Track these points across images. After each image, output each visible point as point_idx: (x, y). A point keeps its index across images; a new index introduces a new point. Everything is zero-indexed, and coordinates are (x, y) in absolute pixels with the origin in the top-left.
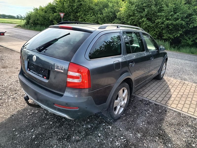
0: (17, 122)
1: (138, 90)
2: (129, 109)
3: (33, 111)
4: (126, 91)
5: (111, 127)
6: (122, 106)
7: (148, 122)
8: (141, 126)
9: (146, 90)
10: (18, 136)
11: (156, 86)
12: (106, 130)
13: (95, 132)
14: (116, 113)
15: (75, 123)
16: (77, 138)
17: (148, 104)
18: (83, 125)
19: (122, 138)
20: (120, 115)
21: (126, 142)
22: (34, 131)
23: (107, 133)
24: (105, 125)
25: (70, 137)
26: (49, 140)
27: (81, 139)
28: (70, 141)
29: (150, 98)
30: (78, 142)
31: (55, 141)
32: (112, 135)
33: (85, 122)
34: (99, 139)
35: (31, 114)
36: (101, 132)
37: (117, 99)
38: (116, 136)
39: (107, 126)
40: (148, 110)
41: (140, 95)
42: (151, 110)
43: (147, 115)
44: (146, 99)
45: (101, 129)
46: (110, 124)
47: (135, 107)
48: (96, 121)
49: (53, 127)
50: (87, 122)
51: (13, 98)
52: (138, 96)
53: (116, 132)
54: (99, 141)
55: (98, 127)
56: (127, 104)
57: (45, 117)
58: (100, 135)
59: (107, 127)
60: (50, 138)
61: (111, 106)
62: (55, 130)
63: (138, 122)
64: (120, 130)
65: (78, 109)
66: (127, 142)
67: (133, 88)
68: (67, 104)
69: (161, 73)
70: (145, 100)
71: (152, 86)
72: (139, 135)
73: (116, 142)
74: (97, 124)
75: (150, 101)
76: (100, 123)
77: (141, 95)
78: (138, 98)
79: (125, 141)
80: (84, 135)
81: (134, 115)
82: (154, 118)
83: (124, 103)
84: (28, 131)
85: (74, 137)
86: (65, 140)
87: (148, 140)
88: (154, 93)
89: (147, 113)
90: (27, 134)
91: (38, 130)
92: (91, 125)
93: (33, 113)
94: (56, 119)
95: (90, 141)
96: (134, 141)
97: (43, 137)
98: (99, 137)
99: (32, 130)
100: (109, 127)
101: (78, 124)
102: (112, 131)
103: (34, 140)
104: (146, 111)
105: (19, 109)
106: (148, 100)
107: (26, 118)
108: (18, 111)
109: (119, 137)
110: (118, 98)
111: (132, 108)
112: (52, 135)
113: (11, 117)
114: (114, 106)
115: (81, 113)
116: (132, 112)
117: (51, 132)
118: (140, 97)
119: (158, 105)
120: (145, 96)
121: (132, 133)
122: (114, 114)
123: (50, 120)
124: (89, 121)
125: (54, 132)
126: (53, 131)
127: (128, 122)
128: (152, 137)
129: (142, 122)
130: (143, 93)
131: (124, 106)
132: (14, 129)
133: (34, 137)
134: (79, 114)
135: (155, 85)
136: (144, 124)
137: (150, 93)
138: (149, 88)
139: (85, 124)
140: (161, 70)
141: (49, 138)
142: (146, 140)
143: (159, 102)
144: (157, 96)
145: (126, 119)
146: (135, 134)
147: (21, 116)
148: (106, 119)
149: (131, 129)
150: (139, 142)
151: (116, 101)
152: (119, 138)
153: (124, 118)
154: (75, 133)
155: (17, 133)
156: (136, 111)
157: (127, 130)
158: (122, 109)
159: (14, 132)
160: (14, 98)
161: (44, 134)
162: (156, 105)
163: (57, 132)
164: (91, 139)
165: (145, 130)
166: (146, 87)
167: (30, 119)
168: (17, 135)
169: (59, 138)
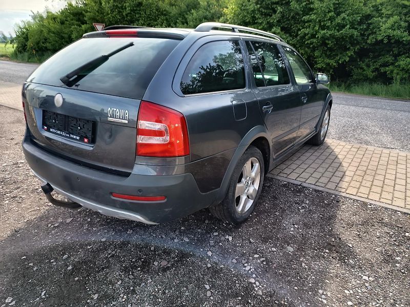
0: (29, 242)
1: (278, 167)
2: (263, 202)
3: (60, 220)
4: (257, 165)
5: (230, 238)
6: (250, 197)
7: (305, 225)
8: (292, 231)
9: (294, 166)
10: (35, 269)
11: (313, 158)
12: (221, 244)
13: (200, 250)
14: (240, 209)
15: (154, 235)
16: (164, 263)
17: (299, 191)
18: (173, 239)
19: (256, 256)
20: (247, 213)
21: (265, 263)
22: (69, 257)
23: (225, 249)
24: (218, 235)
25: (149, 264)
26: (104, 272)
27: (173, 265)
28: (148, 270)
29: (304, 180)
30: (166, 271)
31: (118, 273)
32: (234, 252)
33: (177, 233)
34: (209, 262)
35: (58, 227)
36: (211, 249)
37: (240, 181)
38: (243, 255)
39: (224, 236)
40: (303, 202)
41: (281, 175)
42: (307, 202)
43: (301, 211)
44: (296, 182)
45: (212, 242)
46: (227, 231)
47: (275, 198)
48: (199, 229)
49: (109, 246)
50: (180, 232)
51: (12, 198)
52: (279, 178)
53: (242, 246)
54: (209, 265)
55: (205, 239)
56: (260, 192)
57: (87, 229)
58: (210, 254)
59: (223, 238)
60: (107, 268)
61: (230, 194)
62: (114, 252)
63: (285, 225)
64: (250, 242)
65: (166, 200)
66: (267, 264)
67: (269, 159)
68: (140, 190)
69: (320, 131)
70: (294, 184)
71: (303, 158)
72: (290, 249)
73: (246, 265)
74: (202, 234)
75: (304, 185)
76: (207, 233)
77: (285, 175)
78: (279, 180)
79: (263, 261)
80: (177, 256)
81: (275, 212)
82: (316, 216)
83: (255, 189)
84: (56, 259)
85: (156, 263)
86: (139, 270)
87: (309, 256)
88: (310, 170)
89: (300, 208)
90: (54, 264)
91: (77, 255)
92: (189, 238)
93: (62, 223)
94: (113, 231)
95: (191, 268)
96: (281, 260)
97: (91, 268)
98: (209, 257)
99: (66, 256)
100: (227, 237)
101: (162, 237)
102: (235, 246)
103: (72, 274)
104: (298, 203)
105: (29, 216)
106: (299, 183)
107: (48, 233)
108: (29, 222)
109: (250, 256)
110: (243, 179)
111: (270, 201)
112: (109, 262)
113: (13, 235)
114: (236, 196)
115: (171, 209)
116: (271, 208)
117: (107, 257)
118: (283, 178)
119: (321, 191)
120: (293, 176)
121: (275, 246)
122: (235, 211)
123: (101, 234)
124: (184, 230)
125: (113, 256)
126: (109, 254)
127: (266, 227)
128: (316, 250)
129: (294, 225)
130: (287, 171)
131: (254, 196)
132: (25, 257)
133: (70, 268)
134: (167, 210)
135: (310, 156)
136: (298, 228)
137: (303, 170)
138: (298, 162)
139: (176, 236)
140: (319, 125)
141: (103, 269)
142: (304, 257)
143: (323, 185)
144: (317, 175)
145: (259, 222)
146: (282, 247)
147: (36, 231)
148: (220, 224)
149: (272, 240)
150: (291, 261)
151: (239, 185)
152: (251, 258)
153: (256, 219)
154: (159, 255)
155: (31, 264)
156: (278, 205)
157: (265, 240)
158: (251, 202)
159: (25, 262)
160: (14, 197)
161: (90, 261)
162: (316, 191)
163: (119, 257)
164: (193, 263)
165: (300, 239)
166: (291, 160)
167: (56, 236)
168: (33, 267)
169: (126, 268)
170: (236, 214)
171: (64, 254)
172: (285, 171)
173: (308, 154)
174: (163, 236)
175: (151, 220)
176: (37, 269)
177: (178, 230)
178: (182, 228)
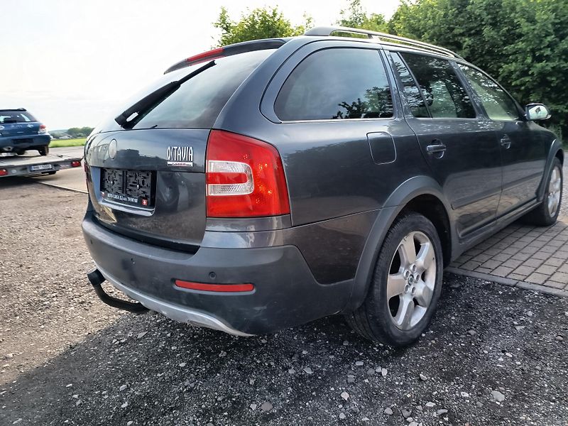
0: (82, 364)
1: (475, 259)
2: (448, 313)
3: (130, 334)
4: (427, 247)
5: (384, 372)
6: (419, 301)
7: (527, 352)
8: (502, 363)
9: (502, 257)
10: (78, 403)
11: (538, 244)
12: (366, 381)
13: (329, 389)
14: (400, 320)
15: (258, 362)
16: (266, 407)
17: (514, 296)
18: (286, 369)
19: (430, 404)
20: (415, 330)
21: (447, 419)
22: (128, 388)
23: (374, 389)
24: (363, 367)
25: (243, 408)
26: (171, 415)
27: (281, 411)
28: (239, 417)
29: (522, 278)
30: (268, 421)
31: (191, 419)
32: (390, 395)
33: (295, 359)
34: (343, 410)
35: (124, 343)
36: (349, 389)
37: (395, 270)
38: (406, 401)
39: (373, 367)
40: (521, 313)
41: (480, 270)
42: (530, 313)
43: (518, 328)
44: (506, 281)
45: (351, 378)
46: (381, 360)
47: (469, 307)
48: (332, 354)
49: (189, 375)
50: (300, 358)
51: (80, 303)
52: (475, 275)
53: (405, 386)
54: (342, 416)
55: (340, 372)
56: (438, 295)
57: (164, 347)
58: (345, 396)
59: (371, 371)
60: (176, 408)
61: (377, 291)
62: (192, 385)
63: (486, 352)
64: (420, 380)
65: (254, 291)
66: (451, 421)
67: (450, 237)
68: (212, 274)
70: (503, 285)
71: (519, 245)
72: (498, 396)
73: (409, 419)
74: (336, 363)
75: (522, 285)
76: (345, 361)
77: (488, 271)
78: (476, 279)
79: (444, 415)
80: (290, 397)
81: (468, 330)
82: (549, 338)
83: (427, 288)
84: (110, 390)
85: (254, 406)
86: (225, 416)
87: (539, 412)
88: (534, 263)
89: (515, 323)
90: (106, 397)
91: (140, 386)
92: (312, 368)
93: (131, 338)
94: (199, 352)
95: (310, 418)
96: (481, 415)
97: (154, 406)
98: (344, 402)
99: (123, 387)
100: (379, 370)
101: (270, 366)
102: (392, 385)
103: (125, 415)
104: (512, 315)
105: (93, 328)
106: (513, 283)
107: (110, 352)
108: (89, 336)
109: (418, 404)
110: (402, 268)
111: (459, 311)
112: (182, 399)
113: (67, 353)
114: (390, 295)
115: (265, 308)
116: (461, 323)
117: (181, 392)
118: (483, 276)
119: (556, 295)
120: (502, 272)
121: (468, 389)
122: (389, 324)
123: (181, 357)
124: (307, 356)
125: (190, 391)
126: (186, 387)
127: (450, 354)
128: (554, 401)
129: (503, 352)
130: (490, 264)
131: (427, 299)
132: (71, 385)
133: (124, 405)
134: (258, 309)
135: (532, 242)
136: (513, 359)
137: (520, 262)
138: (510, 251)
139: (293, 364)
141: (172, 409)
142: (528, 412)
143: (559, 286)
144: (546, 270)
145: (439, 346)
146: (482, 390)
147: (96, 348)
148: (368, 349)
149: (461, 376)
150: (501, 419)
151: (392, 279)
152: (419, 407)
153: (434, 342)
154: (260, 393)
155: (76, 396)
156: (473, 318)
157: (448, 378)
158: (422, 312)
159: (69, 392)
160: (82, 303)
161: (156, 396)
162: (546, 295)
163: (199, 392)
164: (315, 409)
165: (519, 378)
166: (498, 248)
167: (120, 356)
168: (77, 400)
169: (206, 410)
170: (391, 328)
171: (123, 383)
172: (488, 265)
173: (528, 239)
174: (272, 364)
175: (234, 326)
176: (81, 404)
177: (297, 355)
178: (304, 352)
